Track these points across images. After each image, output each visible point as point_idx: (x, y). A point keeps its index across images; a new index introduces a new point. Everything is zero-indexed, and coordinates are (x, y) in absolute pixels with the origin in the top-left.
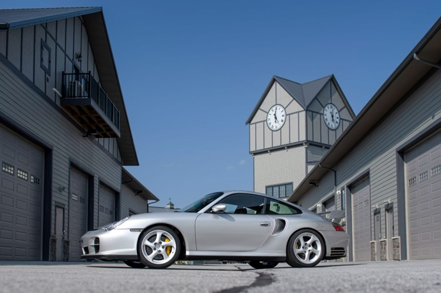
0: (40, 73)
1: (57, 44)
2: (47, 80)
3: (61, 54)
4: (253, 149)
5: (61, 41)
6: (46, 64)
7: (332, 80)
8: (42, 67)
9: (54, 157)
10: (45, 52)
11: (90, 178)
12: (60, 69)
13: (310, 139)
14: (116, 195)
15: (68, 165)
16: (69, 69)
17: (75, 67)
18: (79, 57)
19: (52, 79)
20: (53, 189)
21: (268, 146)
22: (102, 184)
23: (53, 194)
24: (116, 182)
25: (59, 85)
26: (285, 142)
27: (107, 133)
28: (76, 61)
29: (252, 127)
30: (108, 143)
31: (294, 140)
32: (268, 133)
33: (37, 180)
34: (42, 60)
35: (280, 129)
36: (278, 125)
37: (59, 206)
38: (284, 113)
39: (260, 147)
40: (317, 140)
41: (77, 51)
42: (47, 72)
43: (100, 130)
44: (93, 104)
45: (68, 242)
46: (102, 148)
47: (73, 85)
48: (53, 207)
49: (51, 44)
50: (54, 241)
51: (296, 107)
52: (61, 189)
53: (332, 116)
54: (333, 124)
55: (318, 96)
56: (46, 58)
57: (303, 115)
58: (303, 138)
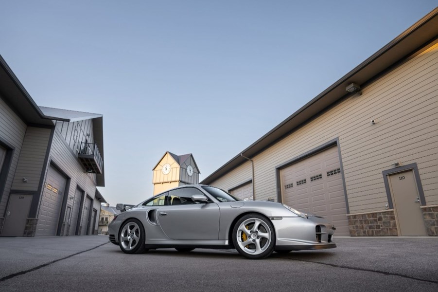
0: (72, 142)
1: (81, 129)
2: (75, 145)
3: (82, 133)
4: (154, 182)
5: (83, 128)
6: (75, 137)
7: (192, 156)
8: (74, 139)
9: (71, 182)
10: (76, 132)
11: (83, 192)
12: (80, 141)
13: (181, 179)
14: (92, 201)
15: (76, 186)
16: (84, 141)
17: (86, 141)
18: (89, 135)
19: (76, 145)
20: (68, 198)
21: (162, 181)
22: (88, 196)
23: (68, 200)
24: (93, 195)
25: (79, 148)
26: (170, 180)
27: (96, 171)
28: (87, 137)
29: (155, 172)
30: (93, 176)
31: (174, 180)
32: (162, 175)
33: (60, 193)
34: (74, 135)
35: (168, 174)
36: (167, 172)
37: (69, 207)
38: (170, 167)
39: (158, 181)
40: (183, 180)
41: (88, 133)
42: (75, 141)
43: (93, 169)
44: (95, 159)
45: (70, 225)
46: (90, 178)
47: (85, 148)
48: (67, 208)
49: (79, 129)
50: (64, 225)
51: (176, 165)
52: (71, 198)
53: (190, 170)
54: (190, 174)
55: (185, 161)
56: (76, 134)
57: (178, 169)
58: (178, 179)
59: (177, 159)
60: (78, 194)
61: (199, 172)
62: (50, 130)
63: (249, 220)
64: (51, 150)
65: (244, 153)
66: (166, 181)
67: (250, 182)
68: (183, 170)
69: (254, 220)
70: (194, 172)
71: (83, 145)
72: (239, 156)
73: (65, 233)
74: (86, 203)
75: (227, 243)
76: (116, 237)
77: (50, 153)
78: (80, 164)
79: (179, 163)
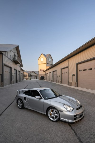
0: (10, 56)
3: (13, 53)
4: (39, 64)
5: (13, 51)
6: (11, 55)
7: (50, 54)
8: (10, 55)
9: (12, 69)
11: (16, 70)
12: (13, 55)
14: (20, 72)
15: (14, 69)
17: (15, 54)
18: (15, 52)
19: (11, 57)
21: (41, 63)
22: (18, 71)
24: (20, 70)
26: (43, 63)
27: (19, 63)
29: (39, 60)
30: (19, 65)
32: (41, 62)
33: (9, 72)
35: (43, 61)
37: (13, 76)
39: (40, 64)
40: (48, 63)
42: (11, 56)
44: (18, 60)
45: (14, 81)
47: (15, 58)
49: (11, 51)
50: (12, 81)
52: (13, 73)
53: (50, 60)
54: (50, 61)
55: (48, 57)
56: (11, 54)
57: (46, 59)
58: (46, 63)
59: (45, 56)
60: (15, 71)
61: (53, 60)
62: (2, 55)
63: (52, 109)
64: (3, 61)
65: (65, 57)
66: (42, 63)
67: (68, 67)
68: (47, 59)
69: (54, 109)
70: (51, 60)
71: (14, 56)
72: (64, 58)
73: (13, 83)
74: (18, 73)
75: (46, 114)
77: (3, 62)
78: (14, 62)
79: (46, 57)
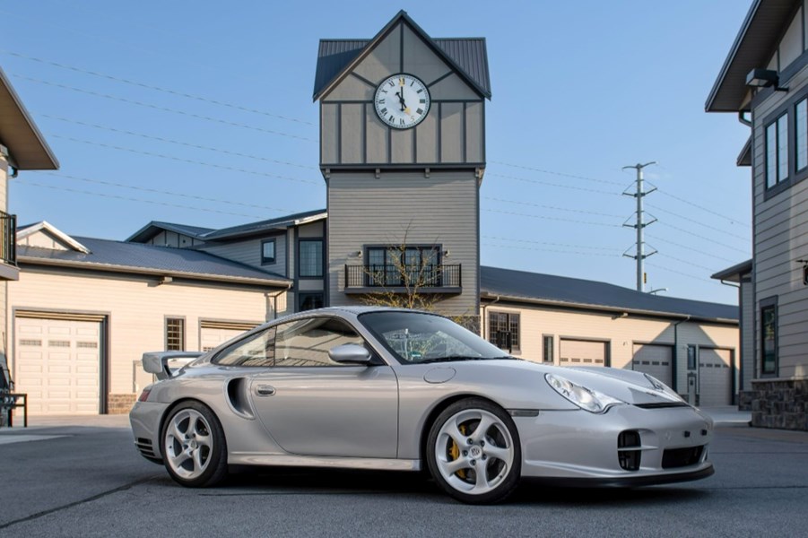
21: (377, 159)
26: (428, 158)
35: (414, 128)
36: (408, 119)
38: (423, 96)
39: (352, 159)
51: (458, 88)
63: (467, 414)
69: (480, 414)
76: (155, 445)
